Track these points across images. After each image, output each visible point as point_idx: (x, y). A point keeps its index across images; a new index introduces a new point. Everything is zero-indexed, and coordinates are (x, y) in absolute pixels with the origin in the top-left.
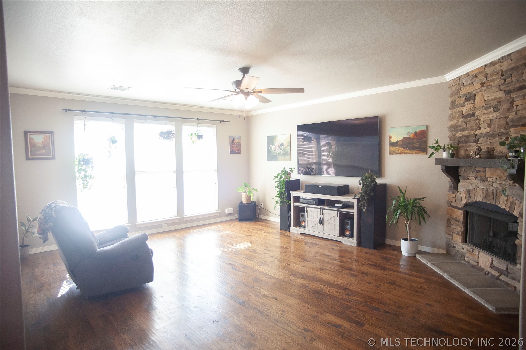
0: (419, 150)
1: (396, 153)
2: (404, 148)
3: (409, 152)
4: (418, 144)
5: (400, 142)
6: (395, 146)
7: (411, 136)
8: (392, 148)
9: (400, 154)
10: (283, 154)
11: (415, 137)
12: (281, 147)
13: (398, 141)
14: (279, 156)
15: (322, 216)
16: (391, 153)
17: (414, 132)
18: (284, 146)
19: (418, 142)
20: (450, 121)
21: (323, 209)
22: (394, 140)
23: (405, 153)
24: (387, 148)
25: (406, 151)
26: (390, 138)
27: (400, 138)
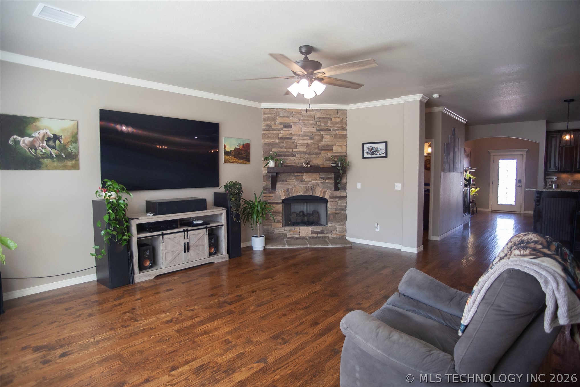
0: (245, 160)
1: (230, 162)
2: (236, 157)
3: (239, 161)
4: (245, 154)
5: (233, 152)
6: (229, 156)
7: (240, 147)
8: (227, 157)
9: (233, 163)
10: (59, 157)
11: (243, 149)
12: (51, 143)
13: (231, 151)
14: (45, 160)
15: (187, 241)
16: (226, 162)
17: (242, 144)
18: (59, 141)
19: (245, 153)
20: (263, 139)
21: (188, 231)
22: (228, 149)
23: (237, 163)
24: (222, 157)
25: (237, 161)
26: (225, 147)
27: (233, 149)
